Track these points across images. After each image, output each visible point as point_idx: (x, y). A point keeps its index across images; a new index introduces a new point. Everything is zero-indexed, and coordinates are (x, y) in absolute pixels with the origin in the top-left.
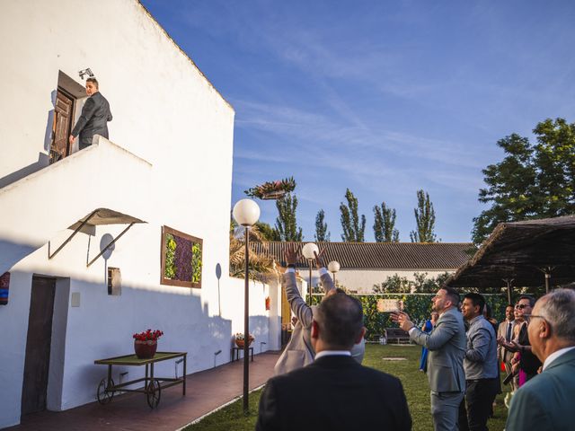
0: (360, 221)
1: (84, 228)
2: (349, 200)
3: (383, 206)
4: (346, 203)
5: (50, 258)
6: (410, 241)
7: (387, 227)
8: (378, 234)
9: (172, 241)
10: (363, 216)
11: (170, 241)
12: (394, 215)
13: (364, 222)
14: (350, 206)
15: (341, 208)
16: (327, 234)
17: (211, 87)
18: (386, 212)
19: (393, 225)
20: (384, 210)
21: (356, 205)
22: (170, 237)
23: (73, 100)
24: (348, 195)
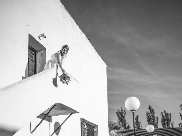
0: (156, 119)
1: (46, 118)
2: (151, 110)
3: (165, 112)
4: (149, 112)
5: (32, 133)
6: (179, 127)
7: (168, 121)
8: (164, 125)
9: (86, 126)
10: (157, 117)
11: (85, 126)
12: (170, 115)
13: (157, 120)
14: (151, 113)
15: (146, 114)
16: (141, 125)
17: (96, 52)
18: (166, 115)
19: (170, 120)
20: (165, 114)
21: (153, 112)
22: (85, 124)
23: (35, 53)
24: (150, 108)
